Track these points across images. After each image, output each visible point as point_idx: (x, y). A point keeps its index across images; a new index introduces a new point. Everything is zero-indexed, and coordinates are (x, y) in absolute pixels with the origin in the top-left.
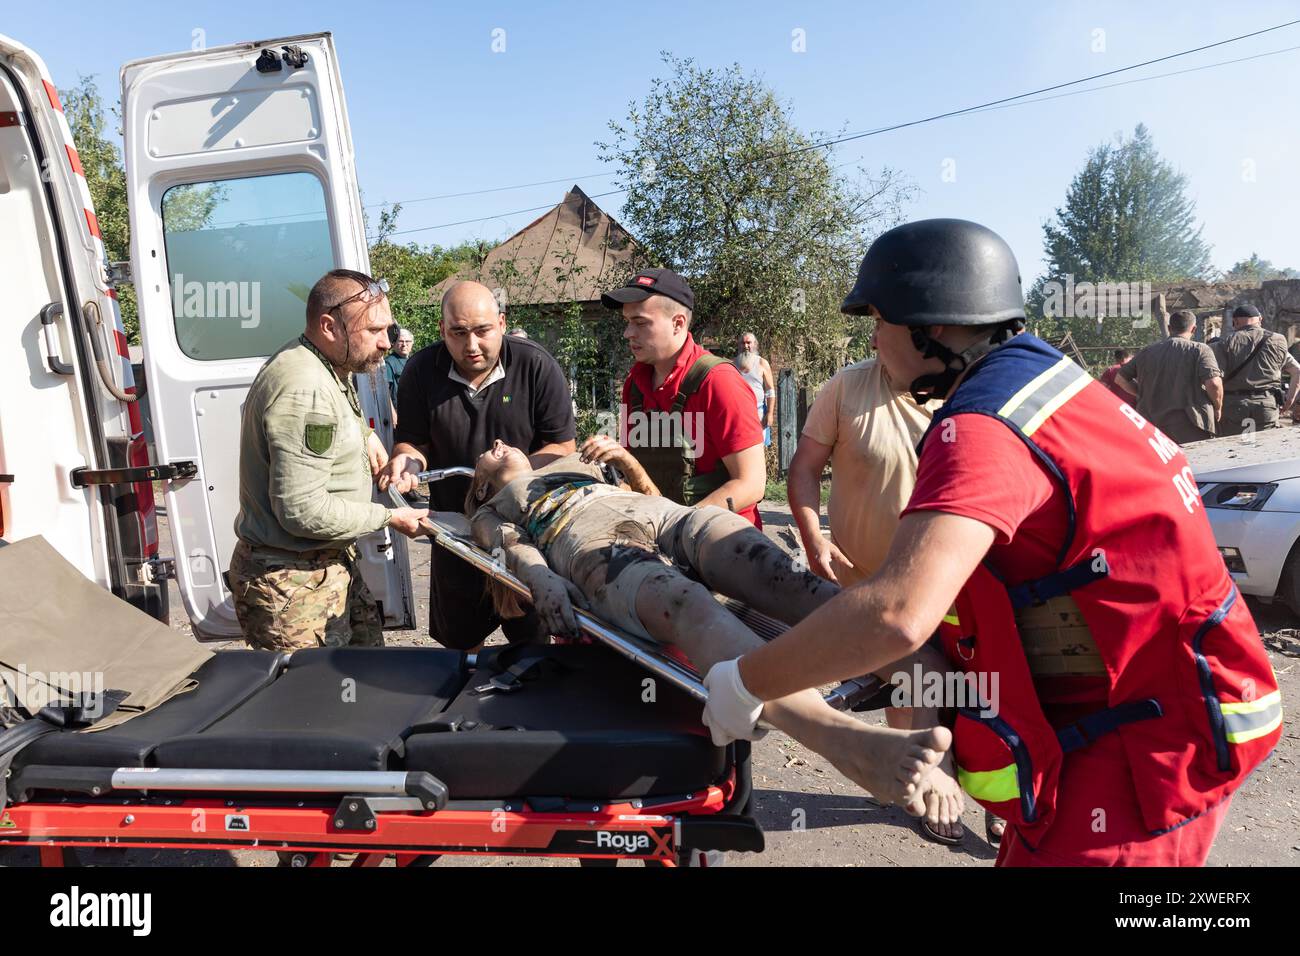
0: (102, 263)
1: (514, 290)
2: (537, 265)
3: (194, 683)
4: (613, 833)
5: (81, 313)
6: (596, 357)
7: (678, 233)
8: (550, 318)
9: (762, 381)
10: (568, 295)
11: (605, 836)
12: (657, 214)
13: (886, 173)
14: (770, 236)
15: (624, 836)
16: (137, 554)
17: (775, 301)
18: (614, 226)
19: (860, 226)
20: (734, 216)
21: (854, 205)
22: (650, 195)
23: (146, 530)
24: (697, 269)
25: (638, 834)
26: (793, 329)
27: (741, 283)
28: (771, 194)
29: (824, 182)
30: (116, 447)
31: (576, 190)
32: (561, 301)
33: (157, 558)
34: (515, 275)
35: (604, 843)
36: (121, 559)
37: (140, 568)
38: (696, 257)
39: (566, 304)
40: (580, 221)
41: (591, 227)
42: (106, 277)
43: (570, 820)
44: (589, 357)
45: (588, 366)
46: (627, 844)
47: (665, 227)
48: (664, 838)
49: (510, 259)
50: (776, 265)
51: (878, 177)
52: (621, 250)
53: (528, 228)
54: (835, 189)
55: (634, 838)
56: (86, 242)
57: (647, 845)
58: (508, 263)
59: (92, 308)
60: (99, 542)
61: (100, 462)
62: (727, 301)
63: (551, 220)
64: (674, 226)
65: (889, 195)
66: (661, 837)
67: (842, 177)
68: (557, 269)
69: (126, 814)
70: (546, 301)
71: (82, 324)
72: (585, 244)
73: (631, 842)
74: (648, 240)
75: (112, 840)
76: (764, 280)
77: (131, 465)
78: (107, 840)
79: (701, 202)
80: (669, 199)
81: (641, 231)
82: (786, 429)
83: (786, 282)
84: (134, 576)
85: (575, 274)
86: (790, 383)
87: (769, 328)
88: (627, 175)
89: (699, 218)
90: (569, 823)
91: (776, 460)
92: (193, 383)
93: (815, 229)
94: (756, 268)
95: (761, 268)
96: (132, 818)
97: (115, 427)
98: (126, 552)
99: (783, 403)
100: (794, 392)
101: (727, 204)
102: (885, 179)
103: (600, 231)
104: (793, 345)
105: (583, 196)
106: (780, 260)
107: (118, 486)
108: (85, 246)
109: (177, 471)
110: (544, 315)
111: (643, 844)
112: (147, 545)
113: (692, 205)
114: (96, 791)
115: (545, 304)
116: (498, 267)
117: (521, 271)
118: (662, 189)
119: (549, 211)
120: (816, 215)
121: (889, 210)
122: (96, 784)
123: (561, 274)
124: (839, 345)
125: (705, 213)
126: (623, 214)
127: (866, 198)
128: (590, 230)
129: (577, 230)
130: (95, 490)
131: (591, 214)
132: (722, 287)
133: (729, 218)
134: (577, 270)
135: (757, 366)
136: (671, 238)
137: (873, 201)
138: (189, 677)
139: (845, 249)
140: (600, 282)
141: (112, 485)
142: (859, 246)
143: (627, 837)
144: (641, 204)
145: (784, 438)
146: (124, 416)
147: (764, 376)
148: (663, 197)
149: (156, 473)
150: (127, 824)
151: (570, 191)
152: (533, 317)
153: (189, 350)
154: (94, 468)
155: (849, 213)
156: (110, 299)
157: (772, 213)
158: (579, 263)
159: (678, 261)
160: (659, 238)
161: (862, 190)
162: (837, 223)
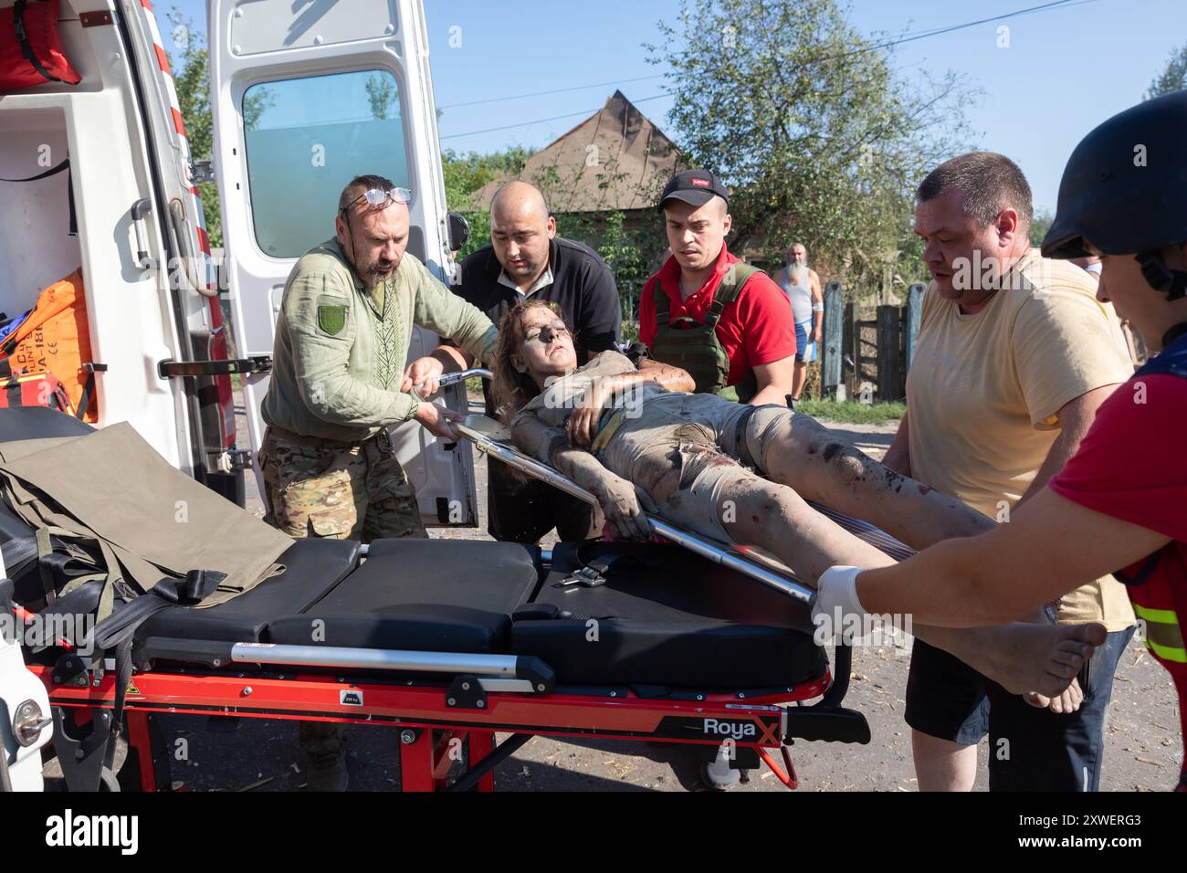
0: (186, 160)
1: (555, 197)
2: (578, 172)
3: (282, 568)
4: (720, 721)
5: (168, 210)
6: (637, 266)
7: (725, 138)
8: (591, 226)
9: (810, 294)
10: (607, 203)
11: (712, 723)
12: (703, 119)
13: (951, 76)
14: (821, 143)
15: (731, 725)
16: (217, 443)
17: (824, 210)
18: (656, 132)
19: (919, 133)
20: (785, 121)
21: (914, 110)
22: (699, 99)
23: (225, 422)
24: (744, 177)
25: (745, 722)
26: (842, 242)
27: (790, 191)
28: (826, 99)
29: (882, 86)
30: (199, 340)
31: (618, 95)
32: (602, 209)
33: (235, 449)
34: (557, 181)
35: (711, 730)
36: (203, 448)
37: (220, 457)
38: (743, 164)
39: (606, 212)
40: (621, 126)
41: (633, 133)
42: (190, 175)
43: (677, 707)
44: (628, 267)
45: (629, 276)
46: (734, 731)
47: (711, 132)
48: (770, 728)
49: (551, 165)
50: (828, 173)
51: (940, 79)
52: (665, 156)
53: (568, 134)
54: (895, 93)
55: (741, 725)
56: (172, 140)
57: (753, 733)
58: (550, 169)
59: (178, 205)
60: (184, 431)
61: (185, 355)
62: (774, 210)
63: (593, 125)
64: (721, 131)
65: (952, 100)
66: (768, 727)
67: (903, 79)
68: (599, 176)
69: (245, 686)
70: (586, 209)
71: (169, 221)
72: (627, 151)
73: (737, 729)
74: (693, 146)
75: (231, 709)
76: (814, 189)
77: (212, 359)
78: (226, 709)
79: (749, 106)
80: (717, 104)
81: (687, 137)
82: (830, 344)
83: (837, 191)
84: (215, 464)
85: (618, 181)
86: (837, 296)
87: (817, 239)
88: (674, 78)
89: (747, 123)
90: (676, 710)
91: (818, 377)
92: (271, 280)
93: (870, 136)
94: (807, 177)
95: (812, 176)
96: (250, 689)
97: (198, 321)
98: (207, 442)
99: (828, 318)
100: (841, 307)
101: (778, 109)
102: (948, 82)
103: (642, 138)
104: (840, 258)
105: (625, 101)
106: (833, 167)
107: (199, 378)
108: (171, 143)
109: (255, 365)
110: (586, 222)
111: (749, 732)
112: (226, 435)
113: (741, 111)
114: (217, 663)
115: (586, 213)
116: (540, 174)
117: (562, 178)
118: (711, 92)
119: (589, 117)
120: (872, 120)
121: (951, 116)
122: (216, 656)
123: (603, 181)
124: (889, 259)
125: (755, 119)
126: (669, 119)
127: (926, 103)
128: (632, 137)
129: (618, 136)
130: (179, 381)
131: (633, 120)
132: (770, 196)
133: (779, 123)
134: (620, 177)
135: (806, 278)
136: (718, 144)
137: (934, 106)
138: (277, 562)
139: (901, 157)
140: (643, 189)
141: (195, 377)
142: (915, 154)
143: (734, 725)
144: (688, 109)
145: (828, 354)
146: (205, 311)
147: (812, 289)
148: (711, 101)
149: (236, 366)
150: (246, 696)
151: (611, 97)
152: (574, 225)
153: (266, 248)
154: (179, 360)
155: (908, 119)
156: (193, 196)
157: (824, 119)
158: (621, 170)
159: (724, 168)
160: (705, 145)
161: (922, 94)
162: (894, 129)
